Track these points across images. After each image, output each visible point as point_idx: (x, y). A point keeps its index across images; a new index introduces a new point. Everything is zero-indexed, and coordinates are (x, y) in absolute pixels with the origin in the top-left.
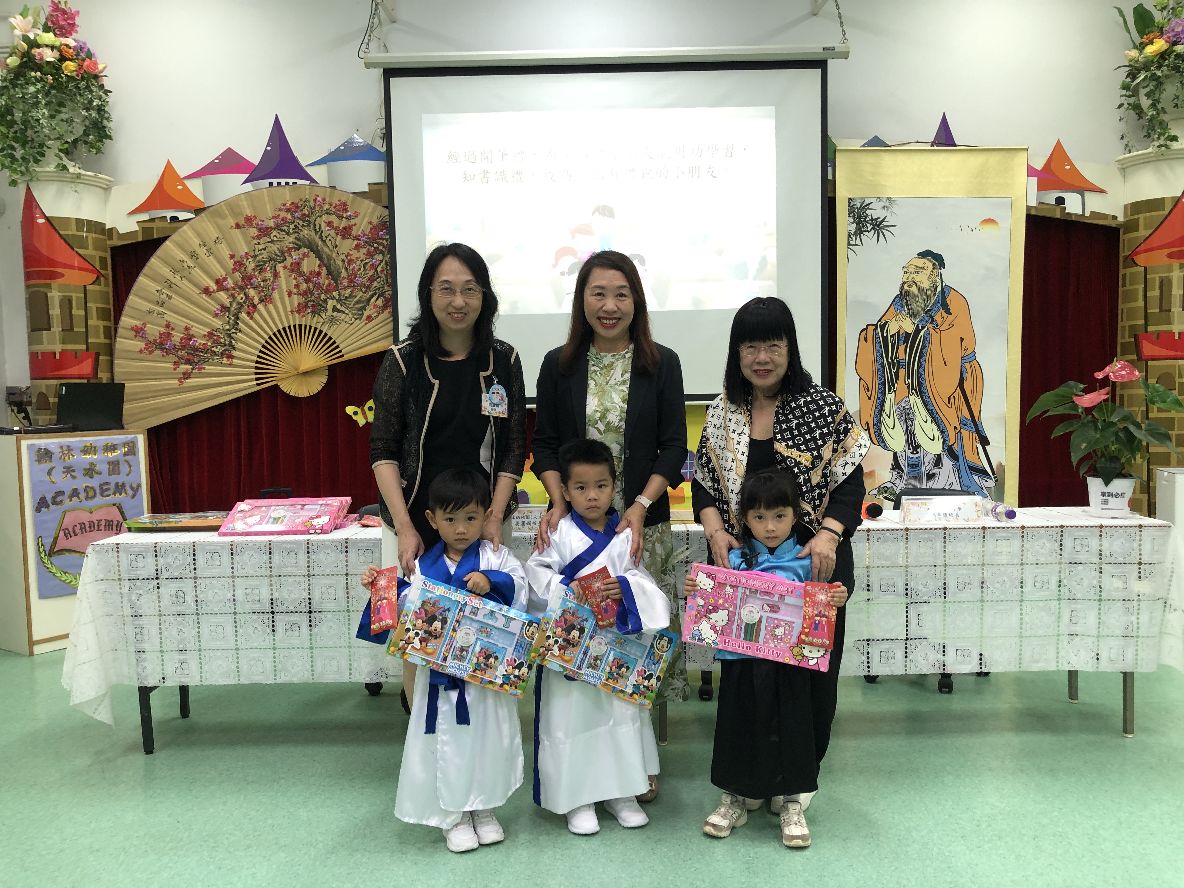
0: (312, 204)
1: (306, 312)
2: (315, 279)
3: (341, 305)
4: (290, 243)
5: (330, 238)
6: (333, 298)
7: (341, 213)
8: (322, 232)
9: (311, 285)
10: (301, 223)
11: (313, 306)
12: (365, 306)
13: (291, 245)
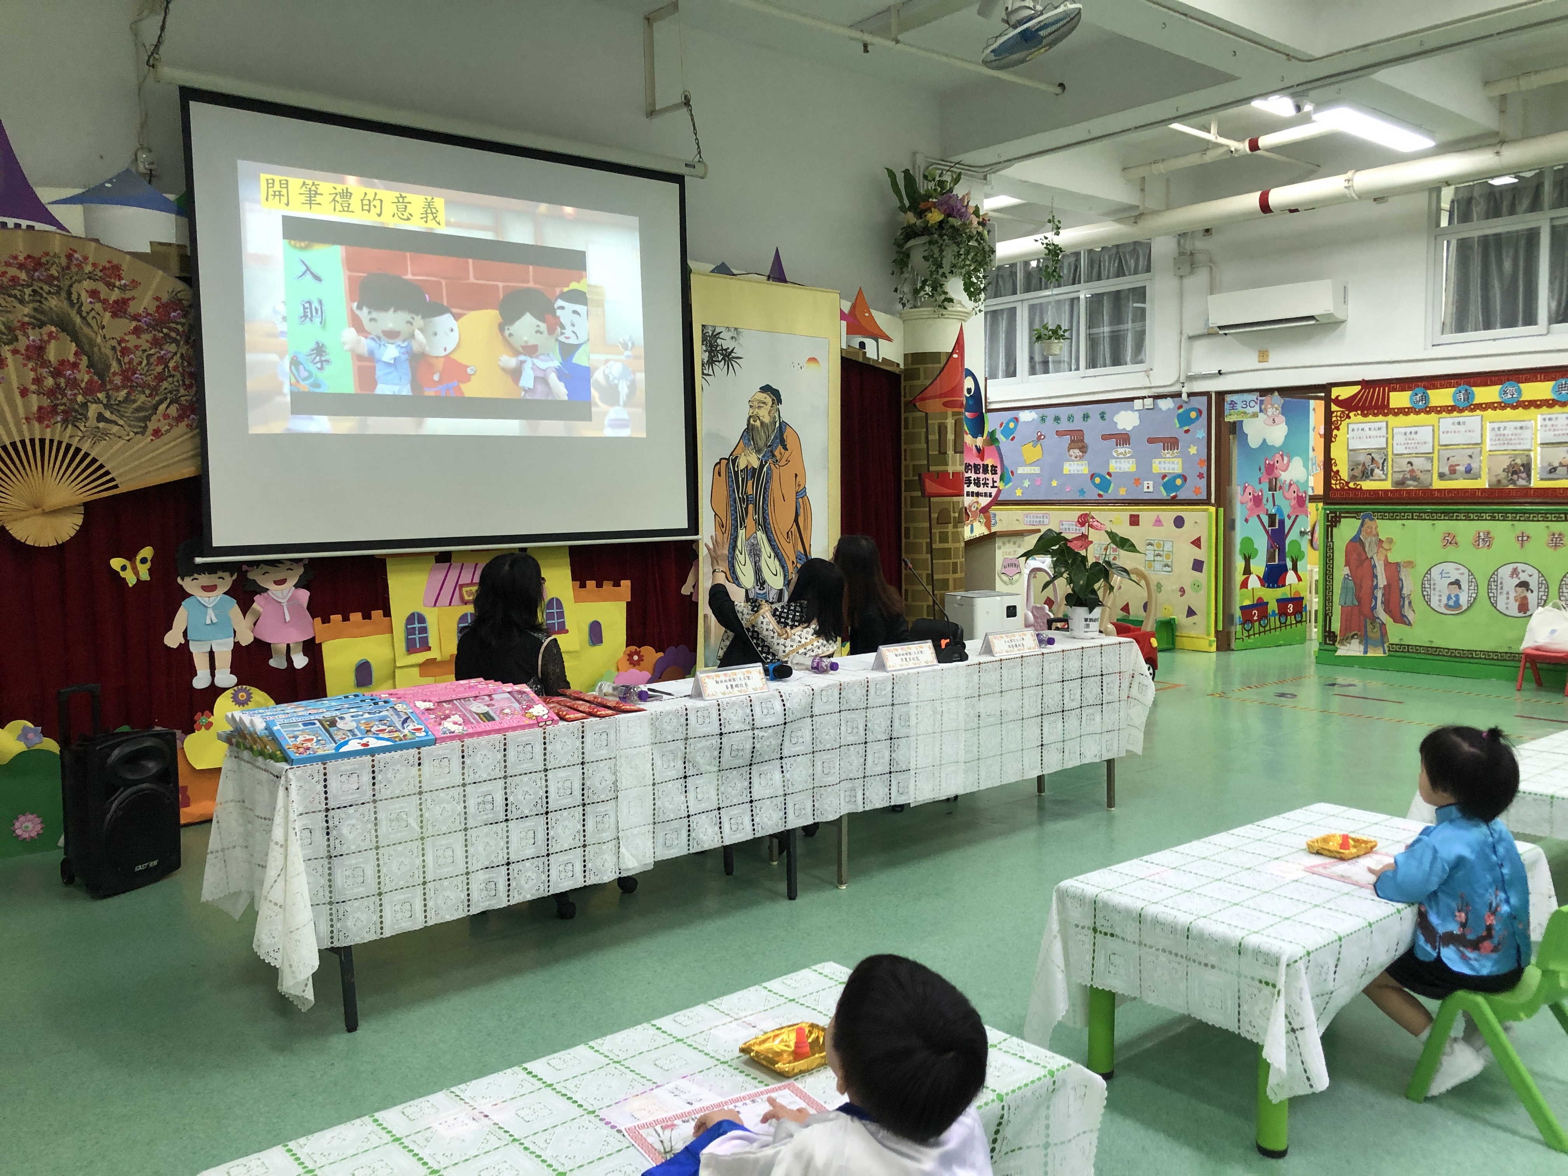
0: (64, 261)
1: (52, 421)
2: (69, 372)
3: (112, 413)
4: (26, 316)
5: (93, 313)
6: (98, 401)
7: (113, 280)
8: (82, 304)
9: (62, 382)
10: (46, 288)
11: (64, 412)
12: (151, 415)
13: (27, 319)
